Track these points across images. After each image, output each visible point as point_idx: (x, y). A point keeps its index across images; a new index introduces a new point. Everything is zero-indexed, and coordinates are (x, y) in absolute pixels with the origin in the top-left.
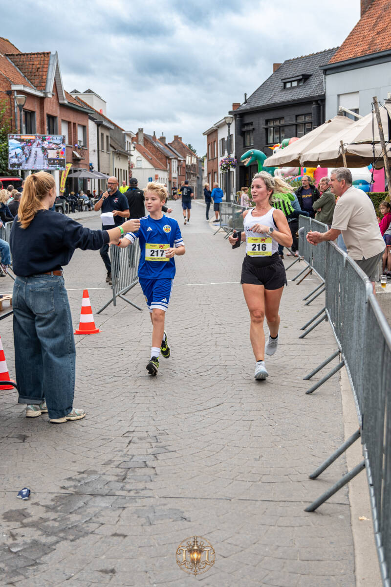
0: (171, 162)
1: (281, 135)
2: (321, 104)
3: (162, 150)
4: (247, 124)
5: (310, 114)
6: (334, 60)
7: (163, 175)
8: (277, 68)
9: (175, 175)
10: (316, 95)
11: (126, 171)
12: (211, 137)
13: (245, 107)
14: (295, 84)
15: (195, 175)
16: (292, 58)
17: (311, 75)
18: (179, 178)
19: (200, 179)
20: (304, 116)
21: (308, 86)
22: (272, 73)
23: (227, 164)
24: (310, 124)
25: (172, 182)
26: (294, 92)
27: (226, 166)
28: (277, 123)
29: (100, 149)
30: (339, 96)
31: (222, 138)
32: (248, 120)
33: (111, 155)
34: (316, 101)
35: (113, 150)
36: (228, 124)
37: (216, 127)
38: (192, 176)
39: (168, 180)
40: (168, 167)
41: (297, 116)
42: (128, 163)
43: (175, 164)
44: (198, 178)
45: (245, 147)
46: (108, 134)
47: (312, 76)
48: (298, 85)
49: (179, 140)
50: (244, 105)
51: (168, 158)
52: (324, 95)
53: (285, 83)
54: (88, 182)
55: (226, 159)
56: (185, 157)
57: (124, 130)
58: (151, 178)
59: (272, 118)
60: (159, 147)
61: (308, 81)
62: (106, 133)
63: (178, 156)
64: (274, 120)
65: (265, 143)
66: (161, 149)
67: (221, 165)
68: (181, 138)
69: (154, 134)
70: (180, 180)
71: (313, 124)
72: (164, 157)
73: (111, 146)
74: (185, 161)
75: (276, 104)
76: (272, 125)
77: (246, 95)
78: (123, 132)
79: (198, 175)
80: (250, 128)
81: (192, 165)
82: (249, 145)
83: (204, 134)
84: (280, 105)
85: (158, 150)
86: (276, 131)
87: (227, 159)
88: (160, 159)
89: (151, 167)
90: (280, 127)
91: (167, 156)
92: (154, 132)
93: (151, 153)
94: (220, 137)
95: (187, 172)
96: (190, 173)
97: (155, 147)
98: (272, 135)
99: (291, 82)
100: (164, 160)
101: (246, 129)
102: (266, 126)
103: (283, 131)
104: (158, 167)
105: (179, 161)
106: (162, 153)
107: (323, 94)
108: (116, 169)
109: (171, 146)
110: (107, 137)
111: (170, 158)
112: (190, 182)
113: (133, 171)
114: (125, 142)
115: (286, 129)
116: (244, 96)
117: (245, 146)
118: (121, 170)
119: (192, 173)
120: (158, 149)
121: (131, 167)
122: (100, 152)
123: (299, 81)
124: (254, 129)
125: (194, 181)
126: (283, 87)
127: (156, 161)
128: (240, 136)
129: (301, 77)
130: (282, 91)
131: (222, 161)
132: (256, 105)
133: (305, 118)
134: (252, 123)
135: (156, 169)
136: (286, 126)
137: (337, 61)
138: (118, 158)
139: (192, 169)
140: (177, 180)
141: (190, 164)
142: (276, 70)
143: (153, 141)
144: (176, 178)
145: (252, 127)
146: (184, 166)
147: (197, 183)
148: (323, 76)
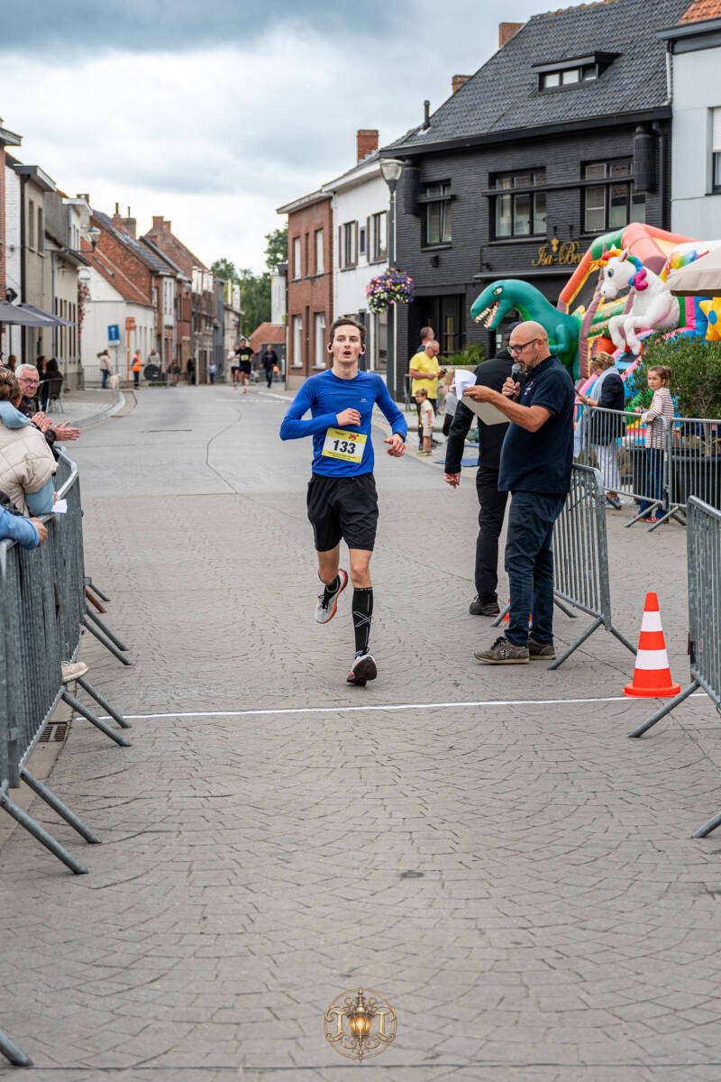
0: (161, 285)
1: (539, 217)
2: (660, 131)
3: (138, 252)
4: (434, 185)
5: (626, 159)
6: (698, 13)
7: (144, 318)
8: (513, 36)
9: (169, 319)
10: (642, 107)
11: (74, 306)
12: (304, 218)
13: (426, 139)
14: (571, 78)
15: (209, 320)
16: (553, 10)
17: (618, 55)
18: (178, 328)
19: (220, 331)
20: (605, 165)
21: (612, 83)
22: (497, 48)
23: (388, 291)
24: (624, 187)
25: (163, 338)
26: (571, 99)
27: (385, 296)
28: (523, 184)
29: (27, 244)
30: (712, 109)
31: (350, 220)
32: (436, 172)
33: (48, 261)
34: (647, 126)
35: (55, 248)
36: (388, 182)
37: (327, 192)
38: (203, 322)
39: (154, 333)
40: (155, 300)
41: (584, 164)
42: (76, 283)
43: (169, 290)
44: (216, 328)
45: (427, 245)
46: (41, 206)
47: (622, 59)
48: (580, 81)
49: (164, 227)
50: (422, 133)
51: (154, 273)
52: (669, 109)
53: (543, 76)
54: (3, 335)
55: (385, 278)
56: (189, 272)
57: (67, 194)
58: (116, 327)
59: (509, 168)
60: (130, 244)
61: (610, 71)
62: (39, 201)
63: (173, 268)
64: (513, 173)
65: (486, 237)
66: (133, 248)
67: (373, 294)
68: (169, 223)
69: (117, 211)
70: (180, 334)
71: (636, 187)
72: (144, 272)
73: (48, 236)
74: (190, 282)
75: (522, 130)
76: (507, 186)
77: (427, 105)
78: (65, 201)
79: (215, 321)
80: (443, 194)
81: (205, 293)
82: (437, 241)
83: (279, 211)
84: (538, 133)
85: (130, 252)
86: (519, 207)
87: (388, 277)
88: (135, 277)
89: (118, 297)
90: (532, 193)
91: (151, 268)
92: (117, 204)
93: (109, 261)
94: (340, 219)
95: (193, 313)
96: (199, 315)
97: (120, 242)
98: (507, 213)
99: (561, 72)
100: (144, 279)
101: (429, 196)
102: (492, 192)
103: (542, 204)
104: (132, 299)
105: (179, 282)
106: (141, 260)
107: (666, 103)
108: (56, 300)
109: (153, 242)
110: (40, 210)
111: (161, 273)
112: (200, 340)
113: (86, 306)
114: (70, 229)
115: (552, 200)
116: (423, 107)
117: (424, 244)
118: (65, 301)
119: (205, 316)
120: (127, 248)
121: (82, 294)
122: (27, 251)
123: (585, 69)
124: (454, 198)
125: (208, 335)
126: (537, 86)
127: (124, 281)
128: (411, 217)
129: (592, 60)
130: (533, 96)
131: (374, 283)
132: (460, 134)
133: (608, 171)
134: (449, 180)
135: (128, 303)
136: (550, 190)
137: (705, 18)
138: (61, 270)
139: (204, 304)
140: (174, 332)
141: (200, 292)
142: (508, 39)
143: (114, 229)
144: (170, 328)
145: (447, 193)
146: (189, 296)
147: (214, 342)
148: (667, 55)
